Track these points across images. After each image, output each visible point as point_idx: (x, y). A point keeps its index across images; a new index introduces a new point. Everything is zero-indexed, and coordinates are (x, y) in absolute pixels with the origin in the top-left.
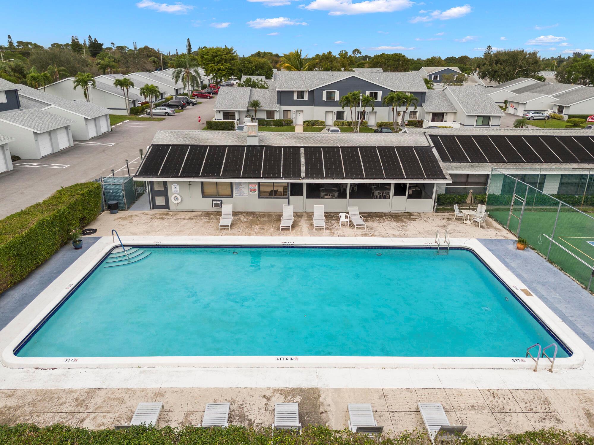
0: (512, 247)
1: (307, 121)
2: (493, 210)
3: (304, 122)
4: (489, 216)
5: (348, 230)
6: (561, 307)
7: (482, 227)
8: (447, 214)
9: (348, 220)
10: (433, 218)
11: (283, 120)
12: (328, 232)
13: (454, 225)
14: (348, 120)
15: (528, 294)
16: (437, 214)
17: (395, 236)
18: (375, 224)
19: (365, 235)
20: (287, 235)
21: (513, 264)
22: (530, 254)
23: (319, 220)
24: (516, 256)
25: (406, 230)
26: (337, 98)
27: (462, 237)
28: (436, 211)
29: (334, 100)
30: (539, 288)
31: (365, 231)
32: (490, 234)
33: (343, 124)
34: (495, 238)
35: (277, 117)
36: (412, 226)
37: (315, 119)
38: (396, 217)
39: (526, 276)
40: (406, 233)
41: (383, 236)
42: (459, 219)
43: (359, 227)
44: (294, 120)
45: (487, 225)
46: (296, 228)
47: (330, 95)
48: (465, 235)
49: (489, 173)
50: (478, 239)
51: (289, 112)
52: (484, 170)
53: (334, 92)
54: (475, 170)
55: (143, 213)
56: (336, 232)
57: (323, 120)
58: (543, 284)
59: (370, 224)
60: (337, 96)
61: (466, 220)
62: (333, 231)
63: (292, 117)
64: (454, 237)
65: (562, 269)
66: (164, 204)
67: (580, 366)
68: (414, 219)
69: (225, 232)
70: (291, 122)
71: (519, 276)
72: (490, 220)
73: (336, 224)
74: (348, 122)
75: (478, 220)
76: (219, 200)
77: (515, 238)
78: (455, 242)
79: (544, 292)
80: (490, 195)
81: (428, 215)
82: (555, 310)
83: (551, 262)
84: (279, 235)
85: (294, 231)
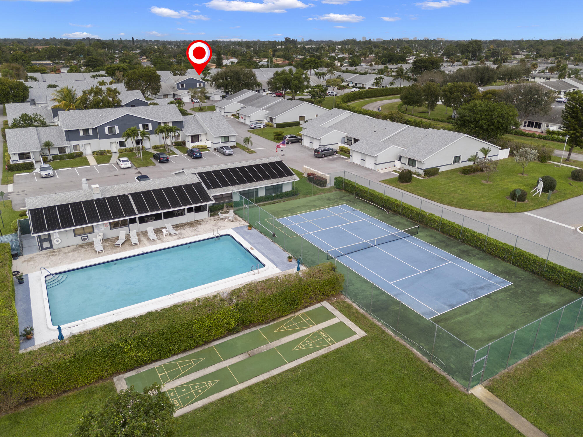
0: (246, 229)
1: (96, 152)
2: (237, 210)
3: (93, 153)
4: (236, 214)
5: (169, 238)
6: (263, 251)
7: (233, 221)
8: (216, 217)
9: (168, 232)
10: (210, 221)
11: (74, 153)
12: (159, 241)
13: (221, 223)
14: (129, 147)
15: (252, 249)
16: (211, 218)
17: (194, 235)
18: (182, 231)
19: (179, 238)
20: (138, 247)
21: (247, 238)
22: (254, 231)
23: (152, 235)
24: (248, 233)
25: (198, 231)
26: (117, 132)
27: (225, 229)
28: (210, 217)
29: (115, 133)
30: (256, 245)
31: (178, 236)
32: (237, 224)
33: (126, 151)
34: (239, 226)
35: (68, 151)
36: (201, 228)
37: (102, 149)
38: (191, 224)
39: (252, 241)
40: (199, 233)
41: (188, 237)
42: (222, 219)
43: (175, 235)
44: (83, 152)
45: (235, 220)
46: (141, 243)
47: (111, 130)
48: (226, 228)
49: (232, 192)
50: (232, 229)
51: (77, 146)
52: (229, 191)
53: (114, 127)
54: (225, 191)
55: (37, 255)
56: (163, 240)
57: (109, 149)
58: (258, 243)
59: (179, 231)
60: (117, 130)
61: (225, 219)
62: (162, 239)
63: (81, 149)
64: (221, 230)
65: (265, 235)
66: (49, 246)
67: (268, 269)
68: (200, 224)
69: (102, 254)
70: (82, 153)
71: (249, 242)
72: (237, 216)
73: (161, 236)
74: (130, 149)
75: (231, 218)
76: (86, 236)
77: (248, 224)
78: (222, 233)
79: (258, 247)
80: (234, 202)
81: (207, 220)
82: (261, 253)
83: (261, 233)
84: (134, 249)
85: (141, 245)
